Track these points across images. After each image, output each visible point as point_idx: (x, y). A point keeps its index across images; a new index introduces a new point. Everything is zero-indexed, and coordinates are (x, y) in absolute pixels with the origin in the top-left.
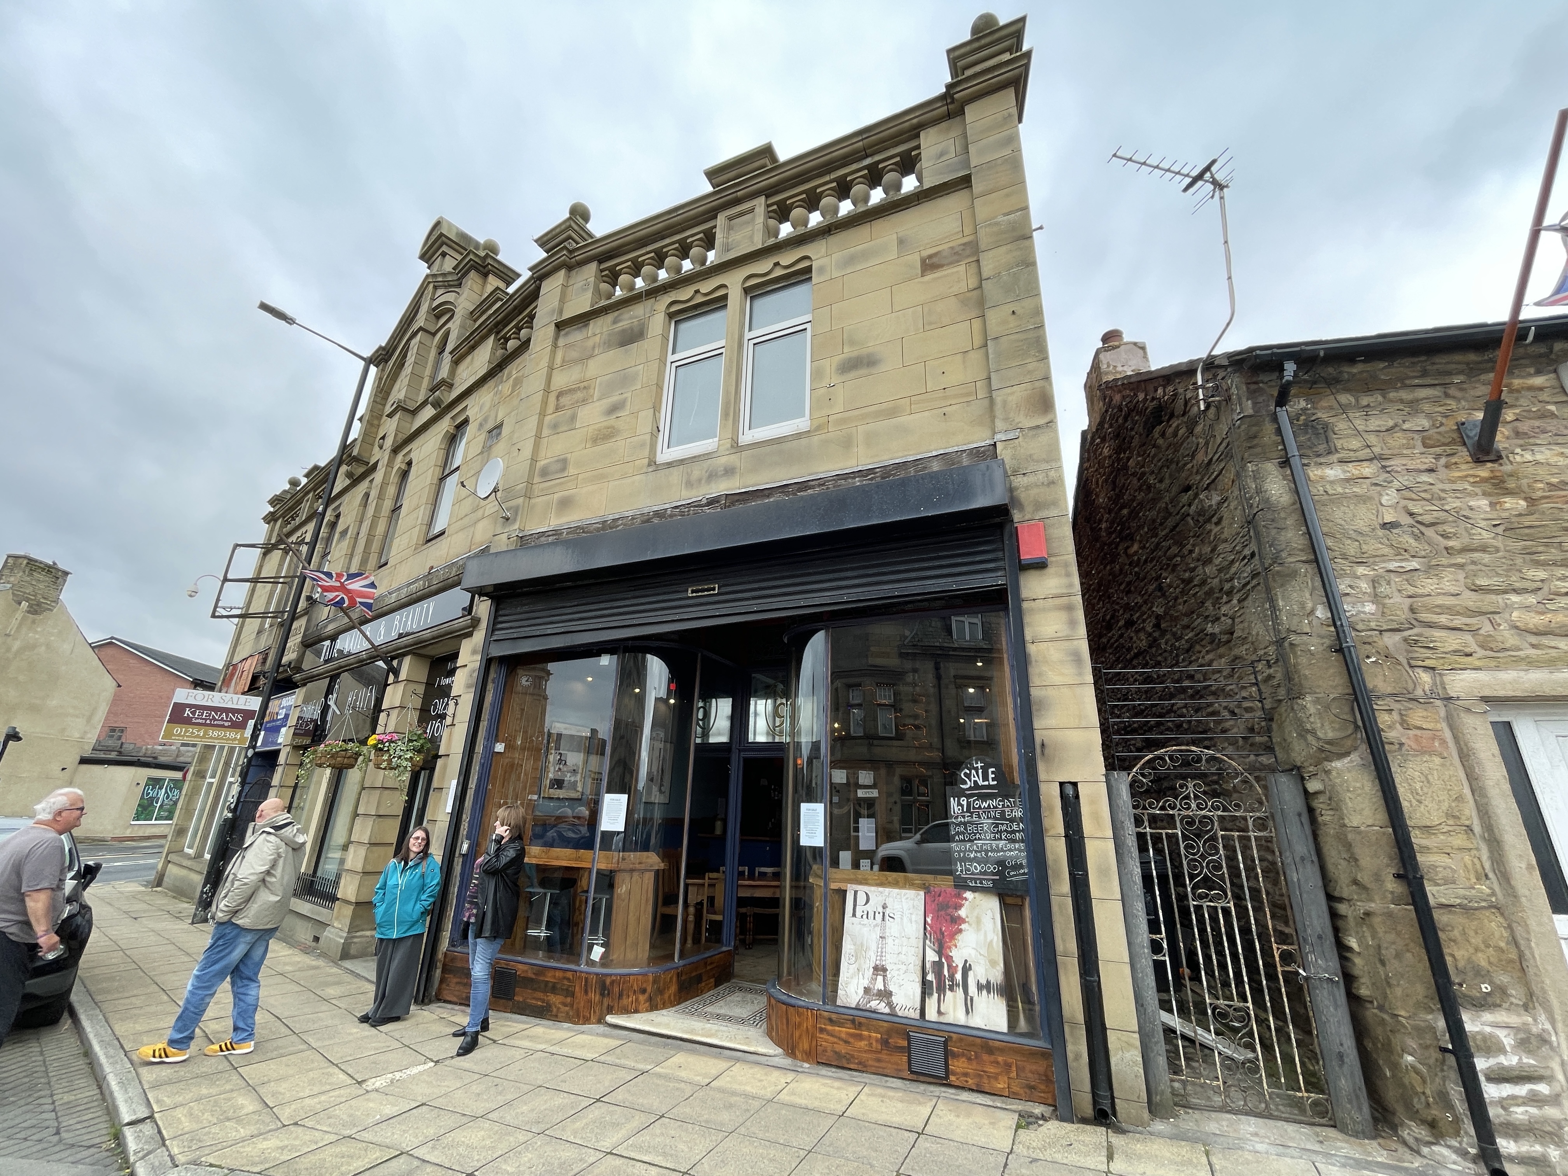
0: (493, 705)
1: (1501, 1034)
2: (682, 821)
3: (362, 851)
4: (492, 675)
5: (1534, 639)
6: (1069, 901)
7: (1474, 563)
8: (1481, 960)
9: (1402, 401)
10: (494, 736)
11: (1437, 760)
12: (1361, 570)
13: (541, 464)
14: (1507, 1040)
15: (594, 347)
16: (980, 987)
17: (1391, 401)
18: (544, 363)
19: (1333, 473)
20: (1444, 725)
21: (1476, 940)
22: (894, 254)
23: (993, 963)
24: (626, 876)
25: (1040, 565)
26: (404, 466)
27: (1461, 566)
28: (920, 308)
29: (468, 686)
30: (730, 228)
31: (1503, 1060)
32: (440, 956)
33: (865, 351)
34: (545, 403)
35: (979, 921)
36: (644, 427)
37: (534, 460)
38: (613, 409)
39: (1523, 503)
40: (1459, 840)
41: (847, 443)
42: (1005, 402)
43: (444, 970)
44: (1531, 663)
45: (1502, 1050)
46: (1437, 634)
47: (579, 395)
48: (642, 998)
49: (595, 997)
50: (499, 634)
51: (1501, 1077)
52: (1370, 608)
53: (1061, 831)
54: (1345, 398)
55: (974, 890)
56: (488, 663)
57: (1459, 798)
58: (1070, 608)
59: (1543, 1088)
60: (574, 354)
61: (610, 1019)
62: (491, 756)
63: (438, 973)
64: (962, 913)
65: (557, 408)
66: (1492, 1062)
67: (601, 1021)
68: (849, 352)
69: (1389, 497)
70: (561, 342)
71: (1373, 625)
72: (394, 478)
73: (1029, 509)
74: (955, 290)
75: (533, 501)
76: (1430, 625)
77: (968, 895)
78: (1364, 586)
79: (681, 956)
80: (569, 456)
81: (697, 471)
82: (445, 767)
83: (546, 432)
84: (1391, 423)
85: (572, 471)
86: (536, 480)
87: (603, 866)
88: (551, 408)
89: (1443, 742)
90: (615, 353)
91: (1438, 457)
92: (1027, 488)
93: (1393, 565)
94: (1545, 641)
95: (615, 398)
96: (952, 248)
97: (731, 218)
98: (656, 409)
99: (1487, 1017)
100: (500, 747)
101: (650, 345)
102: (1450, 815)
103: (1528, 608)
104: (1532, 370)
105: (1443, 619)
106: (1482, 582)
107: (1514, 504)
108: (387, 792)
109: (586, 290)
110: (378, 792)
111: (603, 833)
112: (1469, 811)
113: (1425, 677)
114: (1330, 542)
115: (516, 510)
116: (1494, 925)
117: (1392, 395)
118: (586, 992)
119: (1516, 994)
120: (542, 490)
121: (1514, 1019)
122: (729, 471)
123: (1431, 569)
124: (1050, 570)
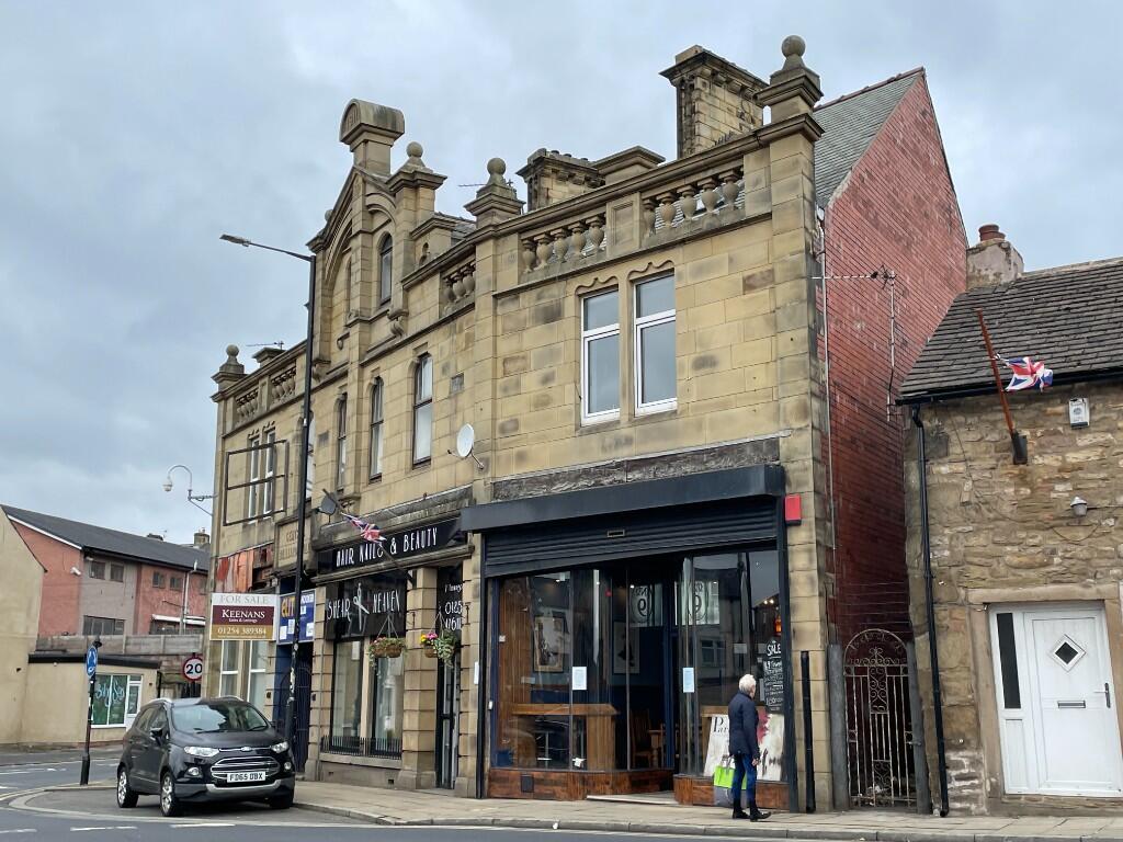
0: (493, 609)
1: (964, 760)
2: (625, 687)
3: (416, 717)
4: (490, 589)
5: (1013, 570)
6: (802, 713)
7: (998, 527)
8: (963, 729)
9: (988, 421)
10: (497, 632)
11: (961, 635)
12: (947, 531)
13: (500, 421)
14: (966, 762)
15: (525, 321)
16: (770, 761)
17: (982, 421)
18: (489, 331)
19: (944, 469)
20: (967, 618)
21: (963, 720)
22: (725, 271)
23: (778, 749)
24: (592, 718)
25: (798, 523)
26: (373, 382)
27: (992, 529)
28: (741, 322)
29: (475, 597)
30: (617, 218)
31: (963, 771)
32: (486, 771)
33: (709, 353)
34: (495, 369)
35: (774, 729)
36: (570, 399)
37: (494, 419)
38: (547, 379)
39: (1029, 491)
40: (964, 674)
41: (699, 426)
42: (785, 408)
43: (490, 780)
44: (1010, 584)
45: (963, 767)
46: (972, 568)
47: (520, 364)
48: (607, 787)
49: (579, 785)
50: (490, 561)
51: (960, 778)
52: (947, 553)
53: (801, 677)
54: (960, 419)
55: (773, 712)
56: (486, 581)
57: (966, 654)
58: (810, 551)
59: (976, 782)
60: (510, 325)
61: (589, 797)
62: (497, 644)
63: (486, 781)
64: (767, 725)
65: (505, 373)
66: (958, 772)
67: (584, 798)
68: (700, 352)
69: (968, 485)
70: (500, 311)
71: (946, 563)
72: (367, 393)
73: (794, 486)
74: (762, 311)
75: (498, 453)
76: (971, 563)
77: (771, 716)
78: (946, 540)
79: (631, 767)
80: (518, 417)
81: (609, 437)
82: (467, 654)
83: (499, 394)
84: (979, 437)
85: (522, 430)
86: (498, 436)
87: (578, 713)
88: (500, 373)
89: (965, 626)
90: (541, 328)
91: (998, 460)
92: (795, 471)
93: (960, 529)
94: (1019, 572)
95: (545, 371)
96: (761, 273)
97: (616, 209)
98: (577, 382)
99: (961, 753)
100: (502, 639)
101: (566, 325)
102: (961, 662)
103: (1014, 554)
104: (1059, 401)
105: (976, 560)
106: (997, 539)
107: (1026, 491)
108: (425, 674)
109: (512, 262)
110: (418, 674)
111: (575, 691)
112: (970, 660)
113: (962, 592)
114: (934, 515)
115: (487, 461)
116: (970, 713)
117: (984, 417)
118: (574, 783)
119: (974, 743)
120: (505, 444)
121: (970, 754)
122: (629, 441)
123: (976, 532)
124: (802, 526)
